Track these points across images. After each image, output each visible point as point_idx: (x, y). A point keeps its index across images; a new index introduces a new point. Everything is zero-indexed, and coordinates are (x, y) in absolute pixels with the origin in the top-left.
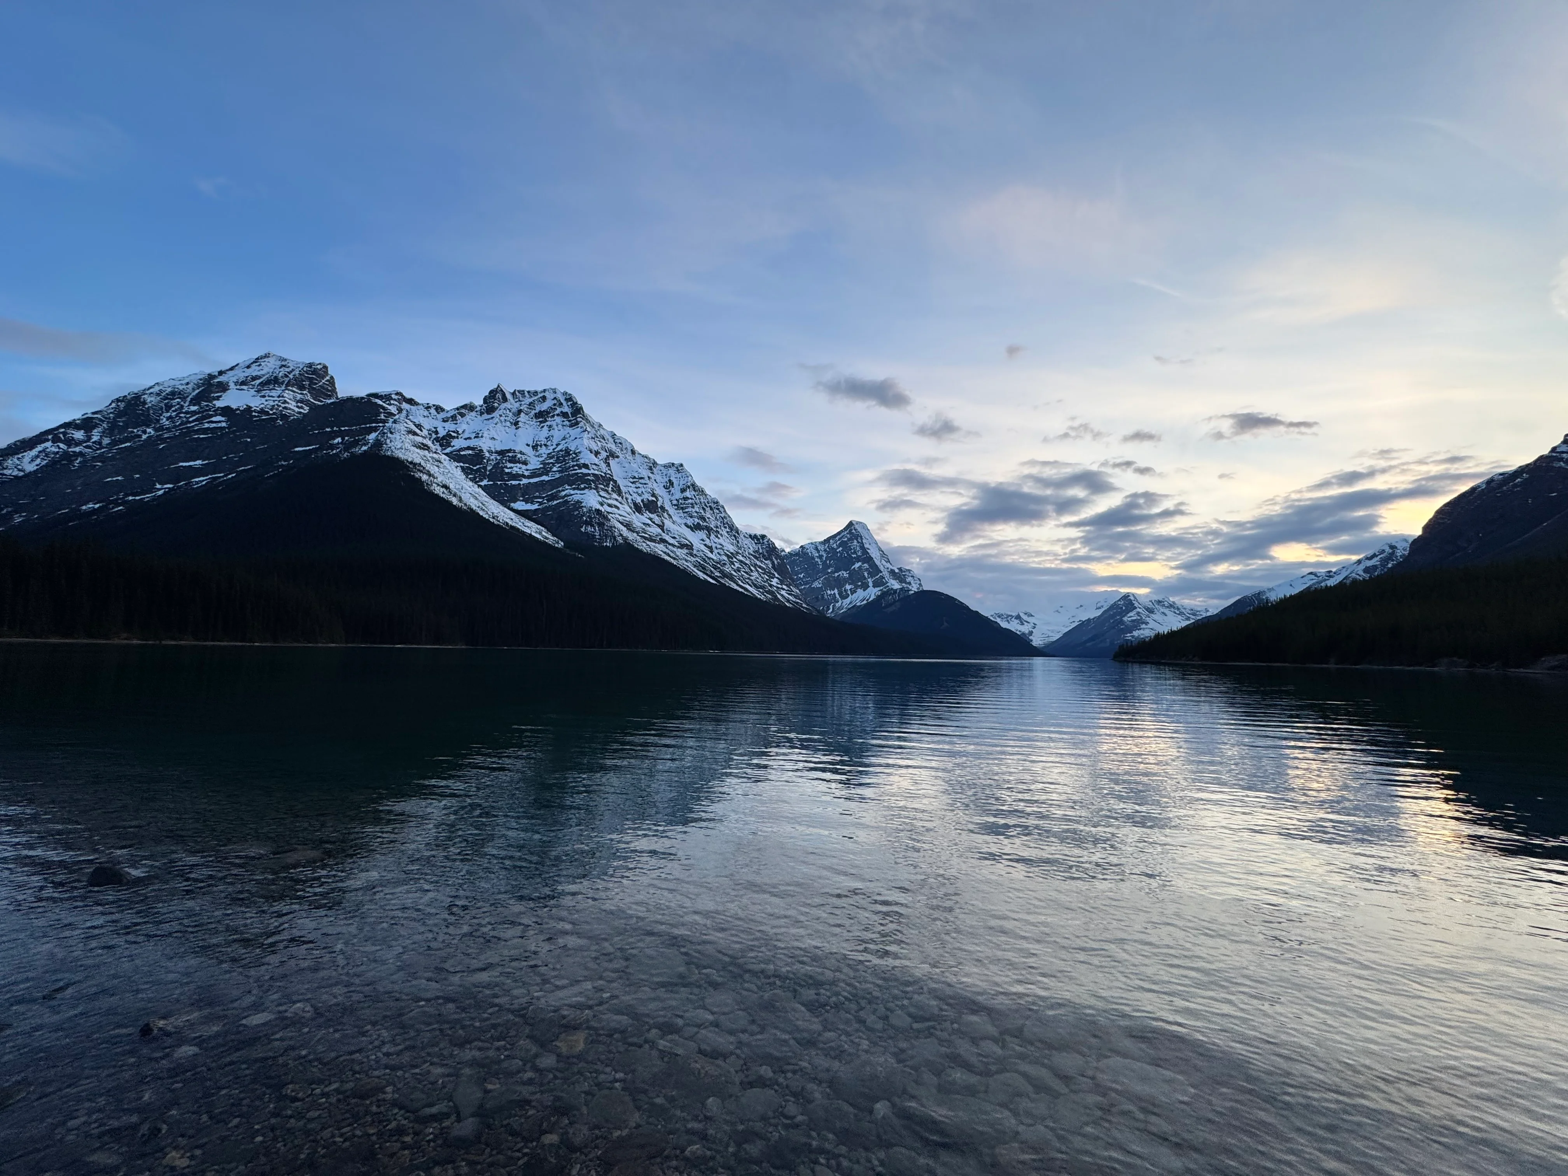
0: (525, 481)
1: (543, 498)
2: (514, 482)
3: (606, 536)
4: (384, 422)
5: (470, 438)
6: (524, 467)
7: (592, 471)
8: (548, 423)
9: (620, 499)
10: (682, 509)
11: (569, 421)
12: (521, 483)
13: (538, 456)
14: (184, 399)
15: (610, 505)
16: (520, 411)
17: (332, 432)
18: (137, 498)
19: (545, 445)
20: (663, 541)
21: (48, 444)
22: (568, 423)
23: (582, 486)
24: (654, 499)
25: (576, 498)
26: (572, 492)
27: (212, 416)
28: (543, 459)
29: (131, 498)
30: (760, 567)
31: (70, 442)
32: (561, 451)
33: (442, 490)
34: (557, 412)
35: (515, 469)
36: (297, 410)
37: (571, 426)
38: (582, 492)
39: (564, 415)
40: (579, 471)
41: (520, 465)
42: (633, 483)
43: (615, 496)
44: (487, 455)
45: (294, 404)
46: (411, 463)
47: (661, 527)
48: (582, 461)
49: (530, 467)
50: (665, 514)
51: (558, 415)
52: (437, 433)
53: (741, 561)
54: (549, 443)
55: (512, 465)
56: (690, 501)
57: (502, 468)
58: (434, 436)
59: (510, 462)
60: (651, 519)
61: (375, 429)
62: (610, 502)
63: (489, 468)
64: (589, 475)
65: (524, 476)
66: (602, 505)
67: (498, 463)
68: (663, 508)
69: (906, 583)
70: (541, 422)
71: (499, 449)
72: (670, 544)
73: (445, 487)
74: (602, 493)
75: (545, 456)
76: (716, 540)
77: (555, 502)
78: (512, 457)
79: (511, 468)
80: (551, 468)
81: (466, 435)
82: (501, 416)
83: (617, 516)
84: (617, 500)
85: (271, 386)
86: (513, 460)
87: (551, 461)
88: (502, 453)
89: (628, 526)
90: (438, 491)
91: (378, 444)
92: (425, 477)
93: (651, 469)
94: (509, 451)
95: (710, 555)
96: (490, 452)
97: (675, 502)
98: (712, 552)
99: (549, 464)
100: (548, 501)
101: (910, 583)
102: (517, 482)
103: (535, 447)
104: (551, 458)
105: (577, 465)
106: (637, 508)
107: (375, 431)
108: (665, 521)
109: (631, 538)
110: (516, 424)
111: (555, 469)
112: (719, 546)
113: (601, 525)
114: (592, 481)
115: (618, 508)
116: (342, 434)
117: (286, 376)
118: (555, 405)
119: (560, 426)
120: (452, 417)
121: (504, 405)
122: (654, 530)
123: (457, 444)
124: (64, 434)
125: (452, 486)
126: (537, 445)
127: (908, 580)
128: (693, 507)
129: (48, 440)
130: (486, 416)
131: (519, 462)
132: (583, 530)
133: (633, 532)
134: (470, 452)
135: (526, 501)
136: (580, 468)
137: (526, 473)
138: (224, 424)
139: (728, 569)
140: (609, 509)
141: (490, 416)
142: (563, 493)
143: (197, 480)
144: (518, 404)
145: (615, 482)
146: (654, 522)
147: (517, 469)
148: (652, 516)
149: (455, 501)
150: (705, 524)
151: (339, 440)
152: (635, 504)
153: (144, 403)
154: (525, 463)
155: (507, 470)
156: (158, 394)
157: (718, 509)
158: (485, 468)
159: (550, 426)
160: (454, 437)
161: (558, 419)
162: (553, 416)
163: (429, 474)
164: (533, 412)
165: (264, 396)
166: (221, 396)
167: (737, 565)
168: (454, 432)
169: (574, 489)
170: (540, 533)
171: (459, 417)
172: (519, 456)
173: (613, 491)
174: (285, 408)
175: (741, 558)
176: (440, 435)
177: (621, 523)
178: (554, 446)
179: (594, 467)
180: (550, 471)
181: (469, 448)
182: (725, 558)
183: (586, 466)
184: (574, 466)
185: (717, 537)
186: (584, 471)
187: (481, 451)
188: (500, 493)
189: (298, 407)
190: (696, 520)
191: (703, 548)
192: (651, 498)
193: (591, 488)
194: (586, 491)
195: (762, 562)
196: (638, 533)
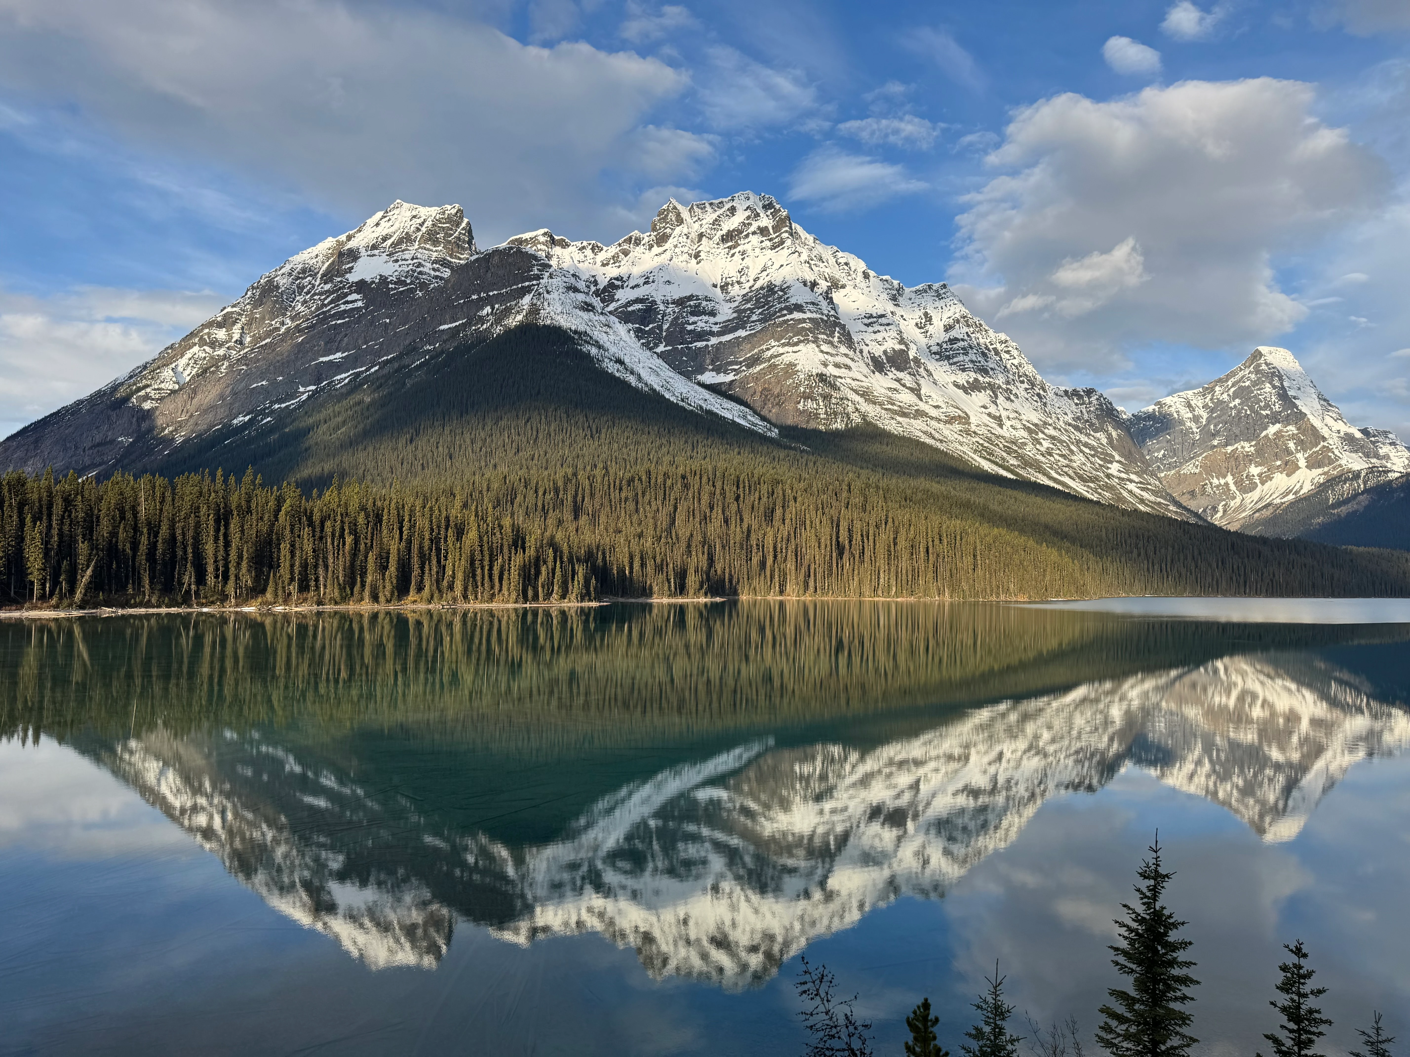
0: (714, 341)
1: (741, 363)
2: (699, 344)
3: (835, 414)
4: (538, 277)
5: (637, 286)
6: (712, 320)
7: (808, 315)
8: (740, 248)
9: (851, 353)
10: (948, 358)
11: (770, 240)
12: (710, 343)
13: (730, 301)
14: (314, 276)
15: (837, 366)
16: (701, 236)
17: (480, 299)
18: (283, 405)
19: (739, 283)
20: (920, 414)
21: (196, 349)
22: (768, 244)
23: (795, 339)
24: (903, 347)
25: (787, 359)
26: (781, 350)
27: (346, 295)
28: (736, 304)
29: (277, 406)
30: (1086, 445)
31: (214, 344)
32: (762, 288)
33: (617, 366)
34: (752, 229)
35: (700, 324)
36: (432, 273)
37: (773, 248)
38: (795, 349)
39: (763, 231)
40: (789, 317)
41: (705, 318)
42: (867, 325)
43: (843, 349)
44: (662, 307)
45: (429, 265)
46: (576, 332)
47: (916, 391)
48: (793, 301)
49: (719, 319)
50: (922, 370)
51: (754, 233)
52: (596, 283)
53: (1053, 438)
54: (743, 279)
55: (695, 319)
56: (961, 344)
57: (683, 324)
58: (593, 289)
59: (693, 314)
60: (898, 380)
61: (528, 290)
62: (839, 359)
63: (665, 327)
64: (804, 321)
65: (712, 334)
66: (825, 365)
67: (676, 319)
68: (916, 360)
69: (1377, 456)
70: (730, 248)
71: (676, 297)
72: (932, 418)
73: (620, 361)
74: (825, 347)
75: (739, 299)
76: (1008, 405)
77: (758, 368)
78: (696, 306)
79: (695, 323)
80: (749, 317)
81: (632, 283)
82: (676, 246)
83: (849, 381)
84: (846, 355)
85: (404, 247)
86: (697, 311)
87: (749, 306)
88: (680, 302)
89: (866, 395)
90: (612, 368)
91: (534, 310)
92: (594, 351)
93: (894, 298)
94: (690, 298)
95: (998, 431)
96: (666, 303)
97: (935, 349)
98: (1001, 426)
99: (745, 310)
100: (749, 366)
101: (1387, 457)
102: (705, 343)
103: (724, 288)
104: (748, 301)
105: (786, 308)
106: (878, 365)
107: (529, 292)
108: (922, 381)
109: (872, 414)
110: (697, 256)
111: (754, 317)
112: (1013, 415)
113: (826, 397)
114: (809, 329)
115: (848, 368)
116: (490, 301)
117: (418, 230)
118: (748, 218)
119: (757, 250)
120: (613, 257)
121: (678, 230)
122: (906, 398)
123: (623, 295)
124: (209, 334)
125: (627, 360)
126: (727, 284)
127: (1381, 452)
128: (966, 354)
129: (195, 344)
130: (656, 250)
131: (704, 313)
132: (800, 406)
133: (875, 403)
134: (639, 306)
135: (718, 370)
136: (791, 313)
137: (716, 329)
138: (360, 304)
139: (1030, 451)
140: (836, 372)
141: (661, 249)
142: (769, 354)
143: (338, 377)
144: (696, 226)
145: (843, 327)
146: (904, 386)
147: (701, 323)
148: (901, 375)
149: (632, 380)
150: (987, 379)
151: (488, 309)
152: (874, 359)
153: (278, 287)
154: (713, 314)
155: (690, 328)
156: (290, 274)
157: (1008, 352)
158: (660, 327)
159: (743, 253)
160: (617, 287)
161: (755, 239)
162: (747, 236)
163: (599, 347)
164: (719, 234)
165: (397, 261)
166: (352, 268)
167: (1046, 444)
168: (617, 279)
169: (784, 345)
170: (744, 417)
171: (622, 256)
172: (704, 303)
173: (840, 342)
174: (420, 273)
175: (1051, 432)
176: (601, 287)
177: (856, 392)
178: (751, 283)
179: (810, 307)
180: (746, 322)
181: (638, 301)
182: (1024, 434)
183: (799, 308)
184: (781, 309)
185: (1008, 399)
186: (797, 315)
187: (654, 302)
188: (681, 362)
189: (434, 269)
190: (973, 375)
191: (987, 419)
192: (898, 347)
193: (808, 341)
194: (801, 347)
195: (1088, 435)
196: (881, 404)
